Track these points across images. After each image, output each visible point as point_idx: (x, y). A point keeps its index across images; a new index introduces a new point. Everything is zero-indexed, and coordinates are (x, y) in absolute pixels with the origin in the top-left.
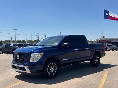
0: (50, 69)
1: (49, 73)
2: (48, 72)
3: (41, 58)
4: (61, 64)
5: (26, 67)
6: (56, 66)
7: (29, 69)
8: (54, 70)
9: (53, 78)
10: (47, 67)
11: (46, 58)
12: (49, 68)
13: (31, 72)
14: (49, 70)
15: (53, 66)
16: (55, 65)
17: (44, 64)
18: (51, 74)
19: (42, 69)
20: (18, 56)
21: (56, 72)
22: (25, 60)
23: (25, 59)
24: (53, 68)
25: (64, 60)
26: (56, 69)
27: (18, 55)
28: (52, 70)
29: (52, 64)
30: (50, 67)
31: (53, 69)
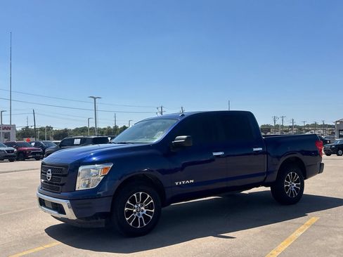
0: (135, 211)
1: (130, 221)
2: (127, 219)
3: (105, 177)
4: (168, 196)
5: (65, 204)
6: (152, 201)
7: (72, 210)
8: (147, 212)
9: (144, 235)
10: (124, 205)
11: (120, 179)
12: (129, 206)
13: (78, 218)
14: (130, 213)
15: (142, 202)
16: (149, 199)
17: (112, 194)
18: (136, 223)
19: (109, 211)
20: (49, 172)
21: (151, 217)
22: (62, 185)
23: (63, 180)
24: (142, 206)
25: (177, 184)
26: (153, 211)
27: (50, 170)
28: (141, 213)
29: (138, 195)
30: (135, 203)
31: (143, 208)
